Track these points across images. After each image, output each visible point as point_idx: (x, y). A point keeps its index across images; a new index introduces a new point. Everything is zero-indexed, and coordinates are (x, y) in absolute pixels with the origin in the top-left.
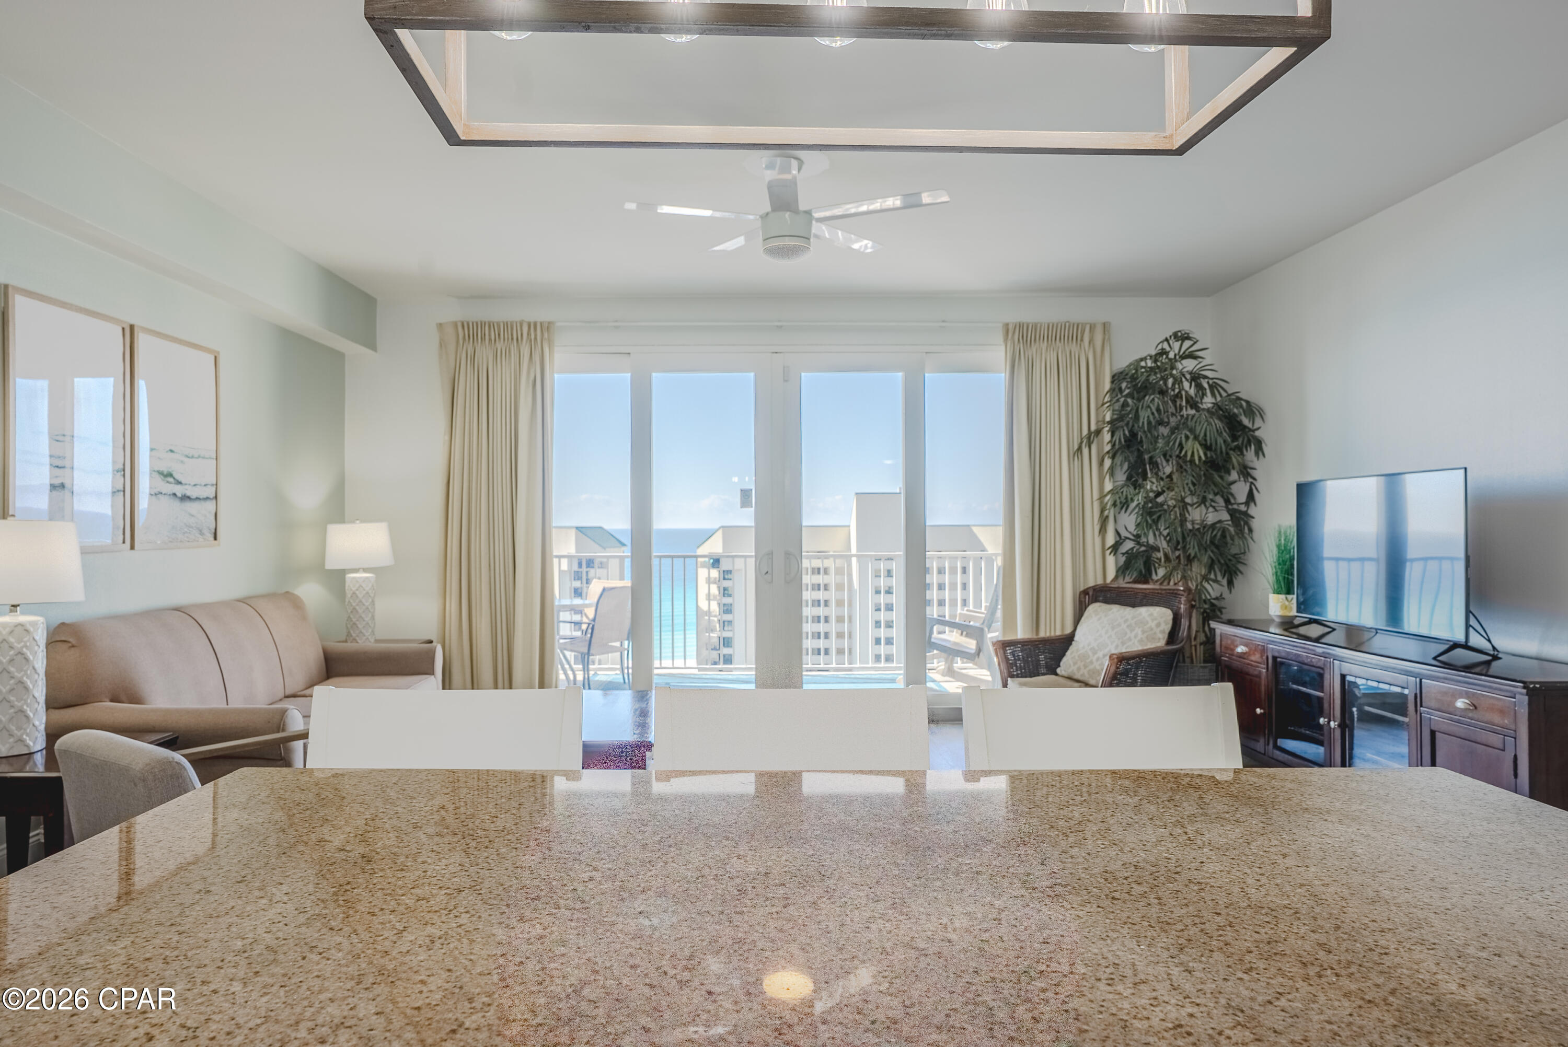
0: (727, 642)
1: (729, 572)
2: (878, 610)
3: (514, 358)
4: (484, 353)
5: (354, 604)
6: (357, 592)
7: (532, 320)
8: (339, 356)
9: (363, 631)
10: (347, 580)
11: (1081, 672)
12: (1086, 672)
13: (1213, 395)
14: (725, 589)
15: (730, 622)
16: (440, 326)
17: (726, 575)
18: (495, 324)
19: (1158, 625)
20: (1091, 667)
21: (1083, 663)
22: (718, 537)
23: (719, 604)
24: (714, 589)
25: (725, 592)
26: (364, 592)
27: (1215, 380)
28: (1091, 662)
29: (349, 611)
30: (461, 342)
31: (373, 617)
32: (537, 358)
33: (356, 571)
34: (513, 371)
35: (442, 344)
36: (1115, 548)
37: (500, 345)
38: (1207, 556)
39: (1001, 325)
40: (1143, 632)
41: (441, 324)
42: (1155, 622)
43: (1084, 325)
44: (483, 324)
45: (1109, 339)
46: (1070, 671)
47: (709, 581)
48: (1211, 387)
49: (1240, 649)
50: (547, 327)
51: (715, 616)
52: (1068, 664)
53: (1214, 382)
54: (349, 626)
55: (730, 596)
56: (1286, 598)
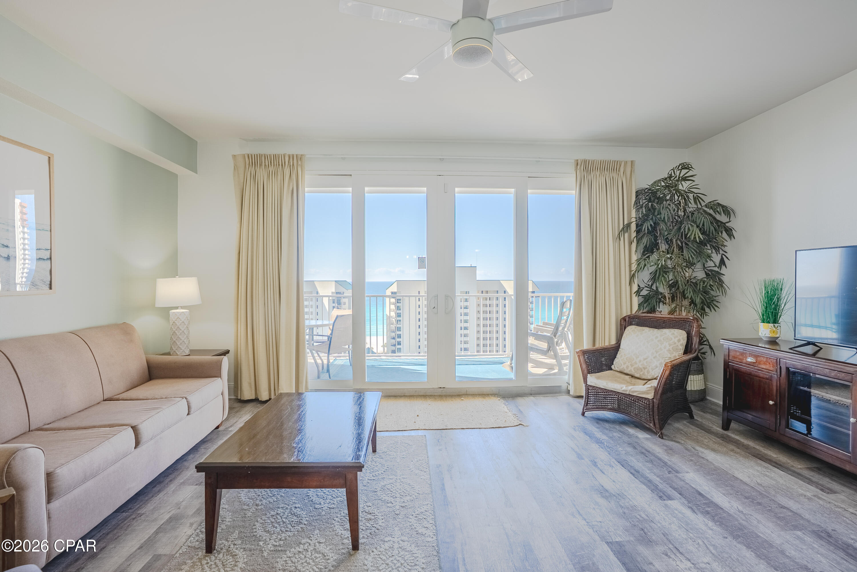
0: (399, 329)
1: (400, 300)
2: (461, 315)
3: (280, 177)
4: (262, 174)
5: (174, 330)
6: (176, 322)
7: (291, 153)
8: (175, 176)
9: (180, 346)
10: (170, 313)
11: (629, 369)
12: (632, 369)
13: (696, 203)
14: (398, 307)
15: (400, 320)
16: (234, 156)
17: (398, 301)
18: (268, 156)
19: (679, 341)
20: (636, 366)
21: (630, 363)
22: (395, 285)
23: (395, 313)
24: (393, 307)
25: (398, 308)
26: (181, 322)
27: (698, 194)
28: (636, 363)
29: (171, 334)
30: (247, 166)
31: (188, 337)
32: (294, 177)
33: (177, 308)
34: (279, 184)
35: (236, 168)
36: (638, 293)
37: (271, 169)
38: (699, 297)
39: (573, 161)
40: (670, 345)
41: (235, 155)
42: (677, 339)
43: (621, 162)
44: (261, 156)
45: (634, 170)
46: (621, 367)
47: (390, 303)
48: (695, 199)
49: (750, 360)
50: (300, 158)
51: (394, 318)
52: (619, 363)
53: (697, 196)
54: (171, 343)
55: (400, 310)
56: (774, 326)
